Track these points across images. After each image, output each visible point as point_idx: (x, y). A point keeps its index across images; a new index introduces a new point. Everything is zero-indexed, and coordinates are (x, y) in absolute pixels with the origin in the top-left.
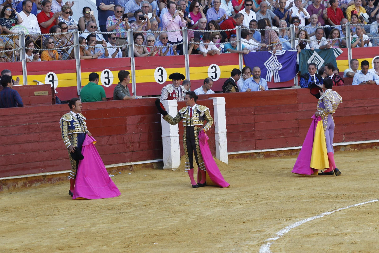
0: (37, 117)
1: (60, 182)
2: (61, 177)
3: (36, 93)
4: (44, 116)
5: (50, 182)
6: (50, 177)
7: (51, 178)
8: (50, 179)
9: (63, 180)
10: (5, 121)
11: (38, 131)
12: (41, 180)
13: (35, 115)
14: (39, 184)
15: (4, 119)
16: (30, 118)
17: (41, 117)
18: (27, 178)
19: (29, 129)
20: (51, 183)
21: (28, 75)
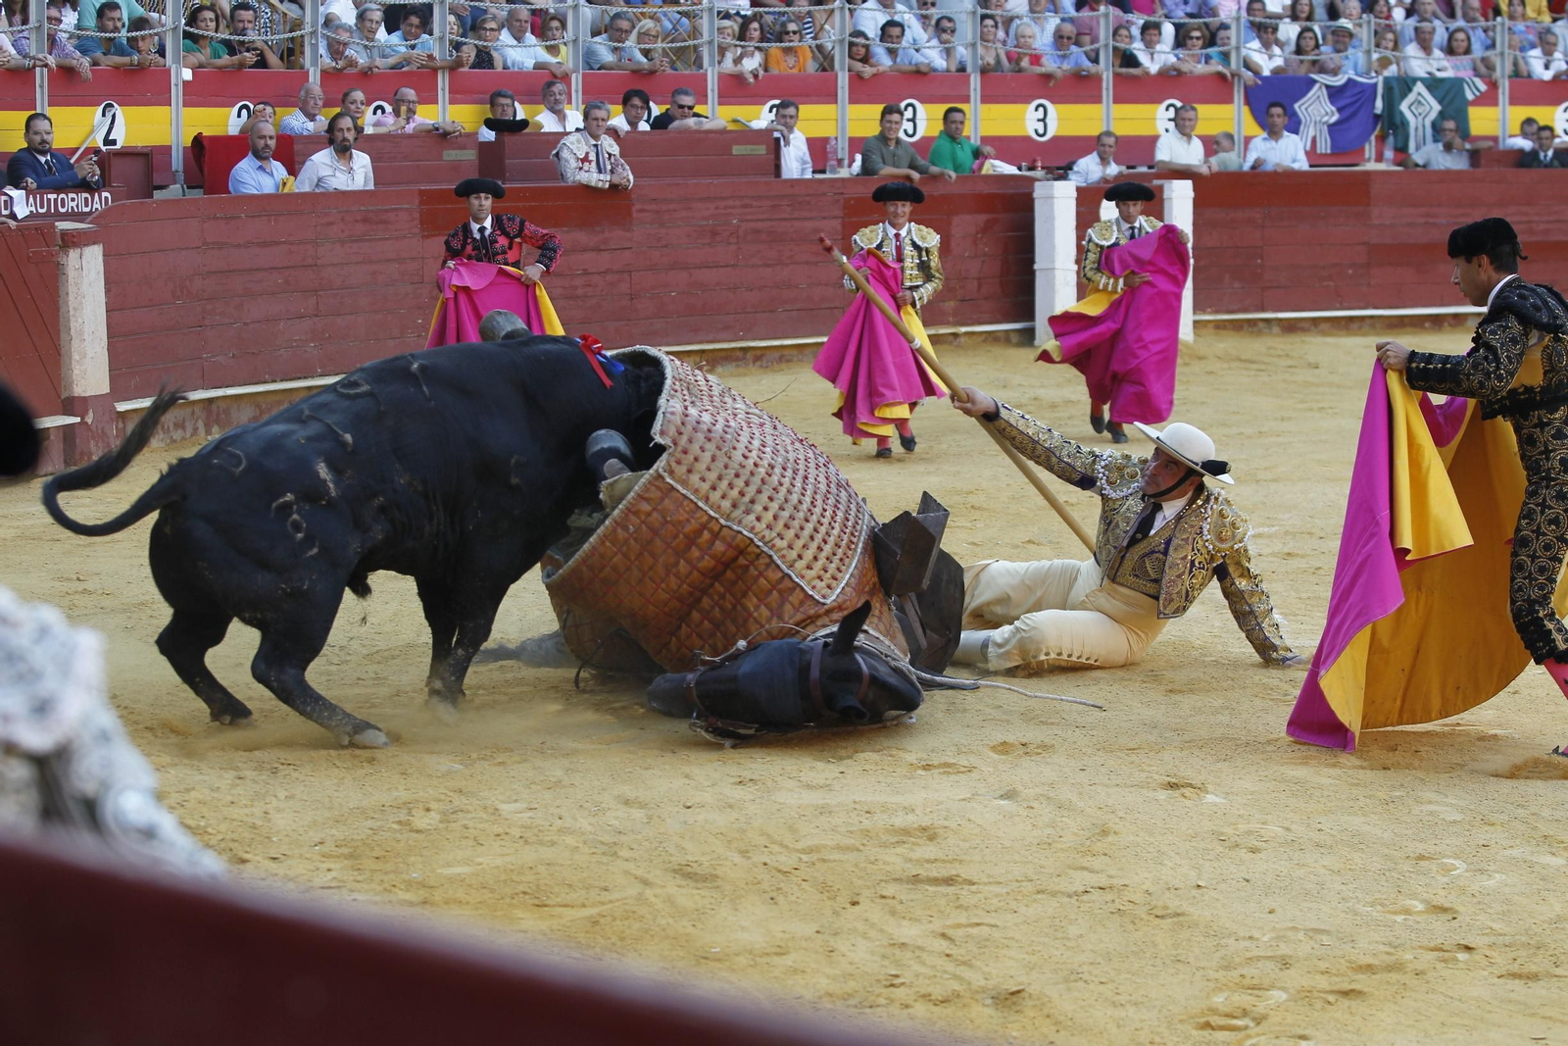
0: (734, 207)
1: (784, 365)
2: (786, 352)
3: (737, 150)
4: (751, 206)
5: (759, 363)
6: (758, 353)
7: (762, 356)
8: (759, 357)
9: (788, 361)
10: (657, 212)
11: (735, 240)
12: (737, 359)
13: (731, 203)
14: (730, 368)
15: (654, 207)
16: (717, 208)
17: (745, 206)
18: (703, 351)
19: (714, 233)
20: (761, 367)
21: (720, 104)
